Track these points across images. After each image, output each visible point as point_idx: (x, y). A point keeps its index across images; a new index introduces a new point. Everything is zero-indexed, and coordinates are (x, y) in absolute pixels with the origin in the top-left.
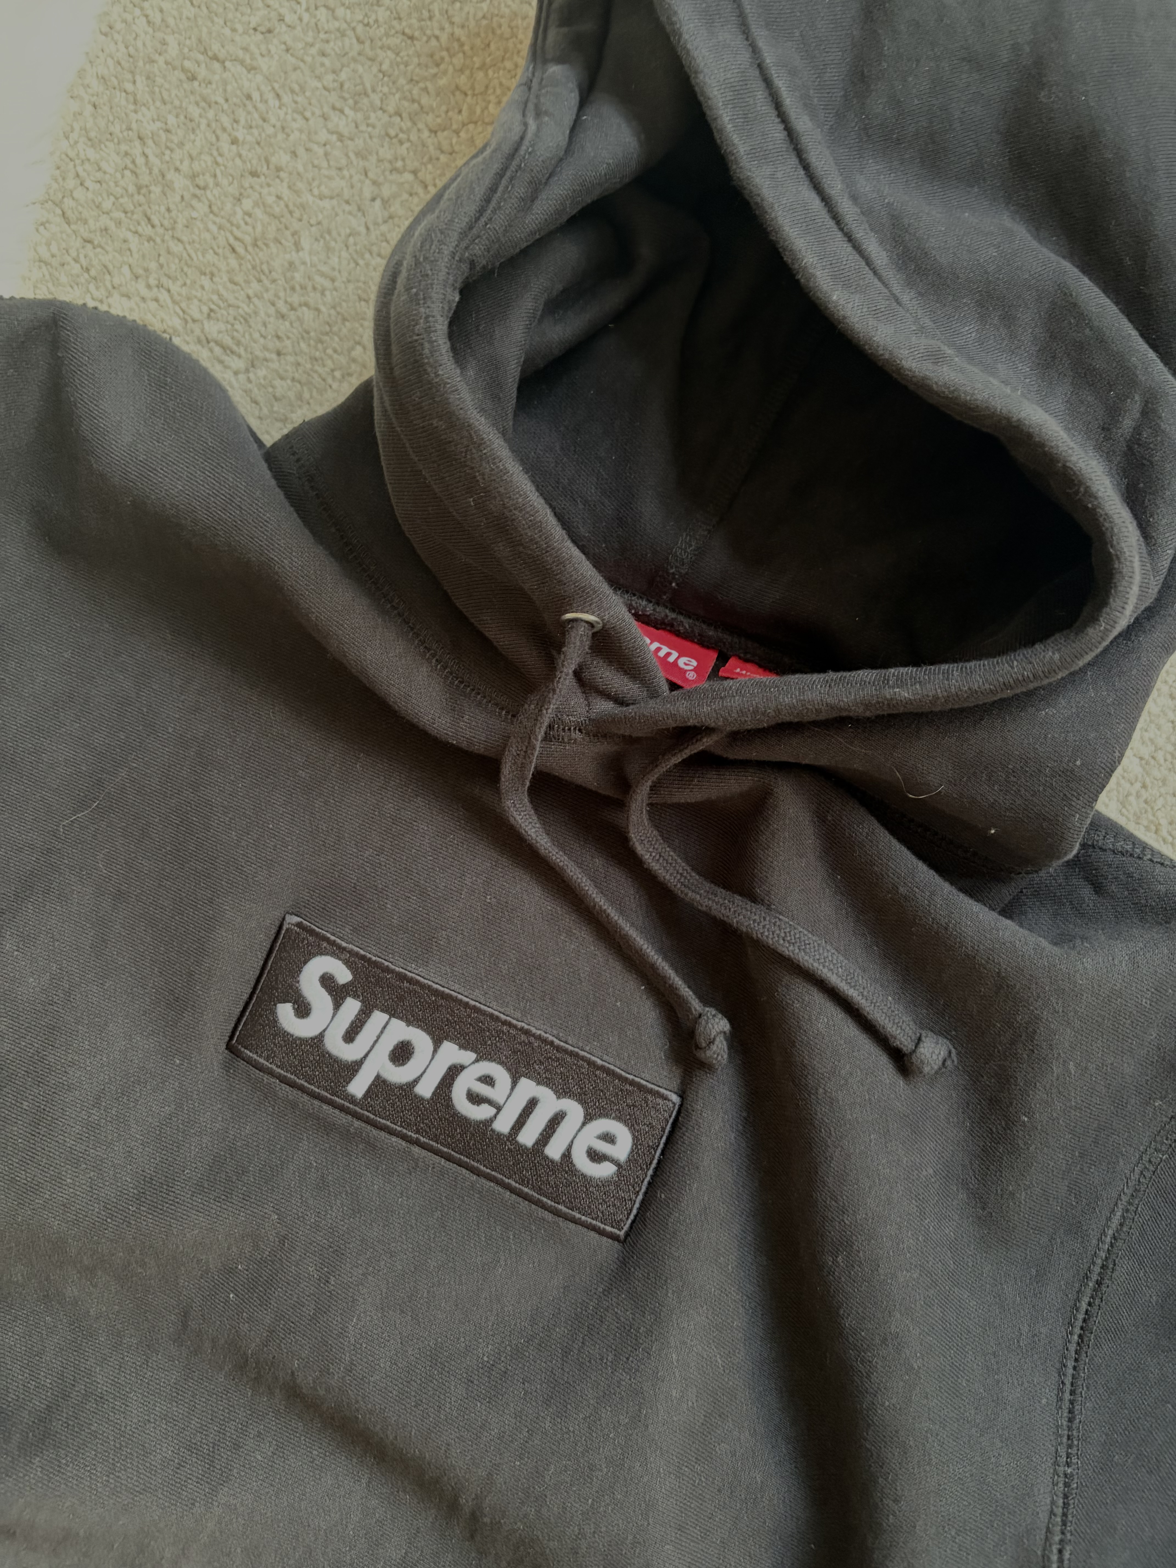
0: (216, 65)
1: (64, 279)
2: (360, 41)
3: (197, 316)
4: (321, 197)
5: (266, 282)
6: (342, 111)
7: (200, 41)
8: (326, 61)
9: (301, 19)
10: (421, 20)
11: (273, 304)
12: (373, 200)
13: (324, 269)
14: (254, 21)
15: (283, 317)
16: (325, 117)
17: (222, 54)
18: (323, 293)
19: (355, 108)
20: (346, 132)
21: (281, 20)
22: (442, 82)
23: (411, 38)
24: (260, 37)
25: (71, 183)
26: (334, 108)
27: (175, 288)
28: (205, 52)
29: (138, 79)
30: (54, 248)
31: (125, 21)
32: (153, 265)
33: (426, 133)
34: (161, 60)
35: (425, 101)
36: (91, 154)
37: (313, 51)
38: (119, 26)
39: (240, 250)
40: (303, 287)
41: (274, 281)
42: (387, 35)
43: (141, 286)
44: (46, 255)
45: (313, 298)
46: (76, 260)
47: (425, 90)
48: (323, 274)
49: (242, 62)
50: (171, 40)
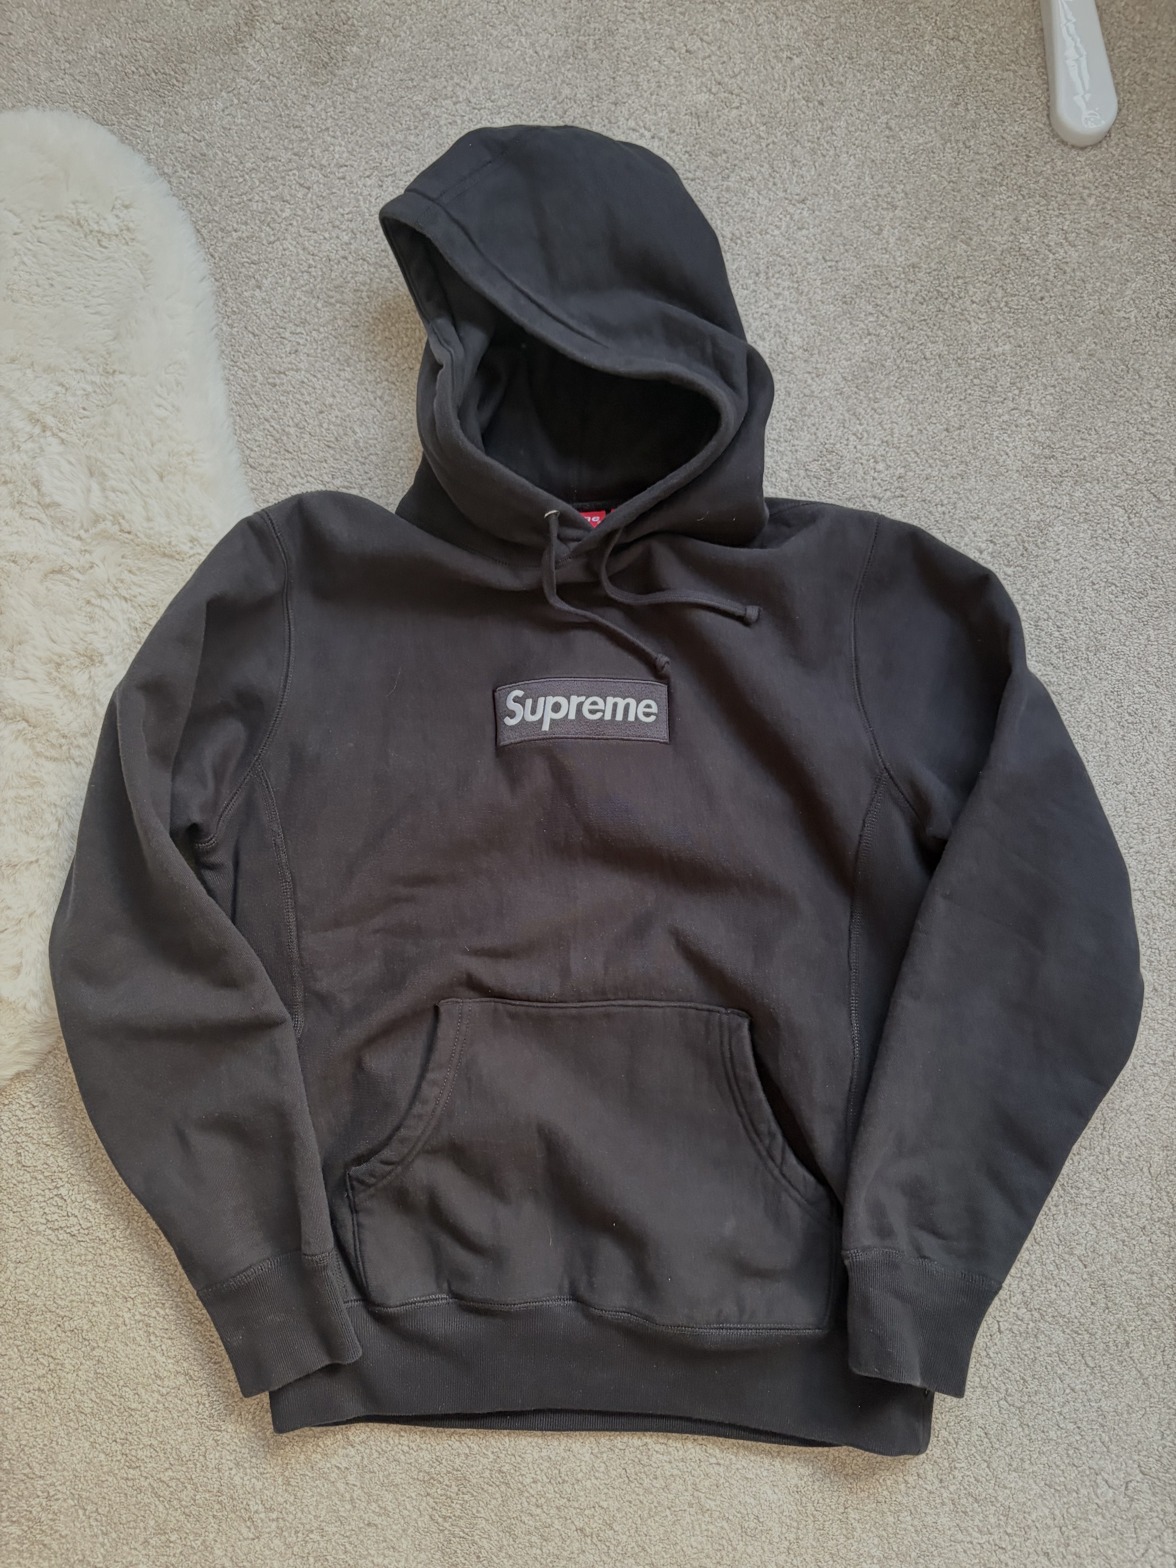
0: (282, 376)
1: (266, 492)
2: (336, 338)
3: (328, 480)
4: (354, 408)
5: (350, 453)
6: (344, 370)
7: (269, 368)
8: (327, 353)
9: (307, 340)
10: (357, 317)
11: (357, 460)
12: (375, 399)
13: (370, 436)
14: (288, 350)
15: (364, 464)
16: (338, 376)
17: (282, 370)
18: (375, 447)
19: (349, 366)
20: (350, 377)
21: (299, 344)
22: (379, 338)
23: (357, 326)
24: (294, 355)
25: (247, 452)
26: (340, 370)
27: (313, 473)
28: (274, 372)
29: (252, 396)
30: (255, 481)
31: (233, 375)
32: (299, 469)
33: (383, 363)
34: (258, 384)
35: (376, 349)
36: (249, 436)
37: (319, 351)
38: (231, 378)
39: (333, 445)
40: (366, 448)
41: (352, 451)
42: (346, 330)
43: (299, 479)
44: (254, 486)
45: (372, 450)
46: (267, 482)
47: (374, 345)
48: (371, 439)
49: (292, 369)
50: (257, 373)
